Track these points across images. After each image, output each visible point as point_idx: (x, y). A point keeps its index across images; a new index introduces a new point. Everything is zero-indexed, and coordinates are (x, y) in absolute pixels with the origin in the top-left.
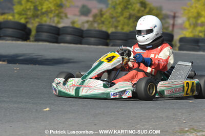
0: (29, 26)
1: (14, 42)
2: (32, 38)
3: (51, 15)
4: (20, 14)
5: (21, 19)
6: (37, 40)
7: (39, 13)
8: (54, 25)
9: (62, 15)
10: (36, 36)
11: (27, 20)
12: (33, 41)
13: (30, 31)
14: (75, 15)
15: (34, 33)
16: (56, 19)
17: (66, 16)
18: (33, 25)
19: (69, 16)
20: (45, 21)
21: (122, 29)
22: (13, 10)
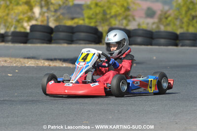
3: (120, 18)
4: (90, 18)
5: (90, 23)
7: (108, 16)
9: (130, 18)
11: (96, 24)
14: (141, 17)
16: (125, 22)
17: (134, 19)
22: (82, 15)
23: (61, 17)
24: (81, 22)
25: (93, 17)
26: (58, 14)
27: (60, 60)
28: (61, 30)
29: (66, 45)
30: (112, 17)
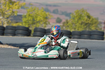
0: (30, 29)
1: (23, 37)
2: (32, 35)
3: (42, 23)
4: (25, 22)
5: (26, 25)
6: (34, 36)
7: (35, 22)
8: (43, 28)
9: (47, 23)
10: (34, 34)
11: (29, 26)
12: (32, 36)
13: (31, 31)
14: (54, 23)
15: (33, 32)
16: (44, 25)
17: (49, 23)
18: (32, 28)
19: (51, 23)
20: (39, 26)
21: (78, 30)
22: (22, 20)
23: (10, 21)
24: (20, 24)
25: (27, 22)
26: (9, 20)
27: (7, 44)
28: (9, 28)
29: (11, 36)
30: (37, 22)
